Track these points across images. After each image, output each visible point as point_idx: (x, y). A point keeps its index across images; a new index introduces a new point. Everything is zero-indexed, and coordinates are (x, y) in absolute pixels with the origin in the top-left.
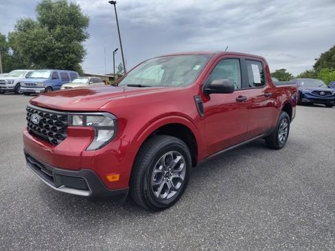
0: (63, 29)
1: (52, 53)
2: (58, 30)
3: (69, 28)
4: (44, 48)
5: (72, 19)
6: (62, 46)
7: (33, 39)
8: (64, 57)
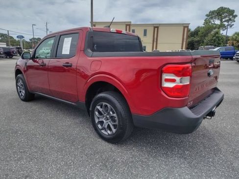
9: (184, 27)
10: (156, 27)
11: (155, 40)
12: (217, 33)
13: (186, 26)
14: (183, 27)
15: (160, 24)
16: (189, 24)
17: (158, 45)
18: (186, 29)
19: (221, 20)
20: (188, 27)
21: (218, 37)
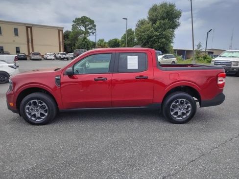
0: (160, 22)
1: (151, 39)
2: (158, 24)
3: (165, 21)
4: (148, 37)
5: (168, 15)
6: (158, 34)
7: (143, 32)
8: (158, 41)
9: (59, 31)
10: (29, 28)
11: (30, 41)
12: (85, 38)
13: (60, 30)
14: (57, 31)
15: (33, 25)
16: (63, 28)
17: (34, 46)
18: (61, 32)
19: (85, 27)
20: (62, 31)
21: (86, 42)
